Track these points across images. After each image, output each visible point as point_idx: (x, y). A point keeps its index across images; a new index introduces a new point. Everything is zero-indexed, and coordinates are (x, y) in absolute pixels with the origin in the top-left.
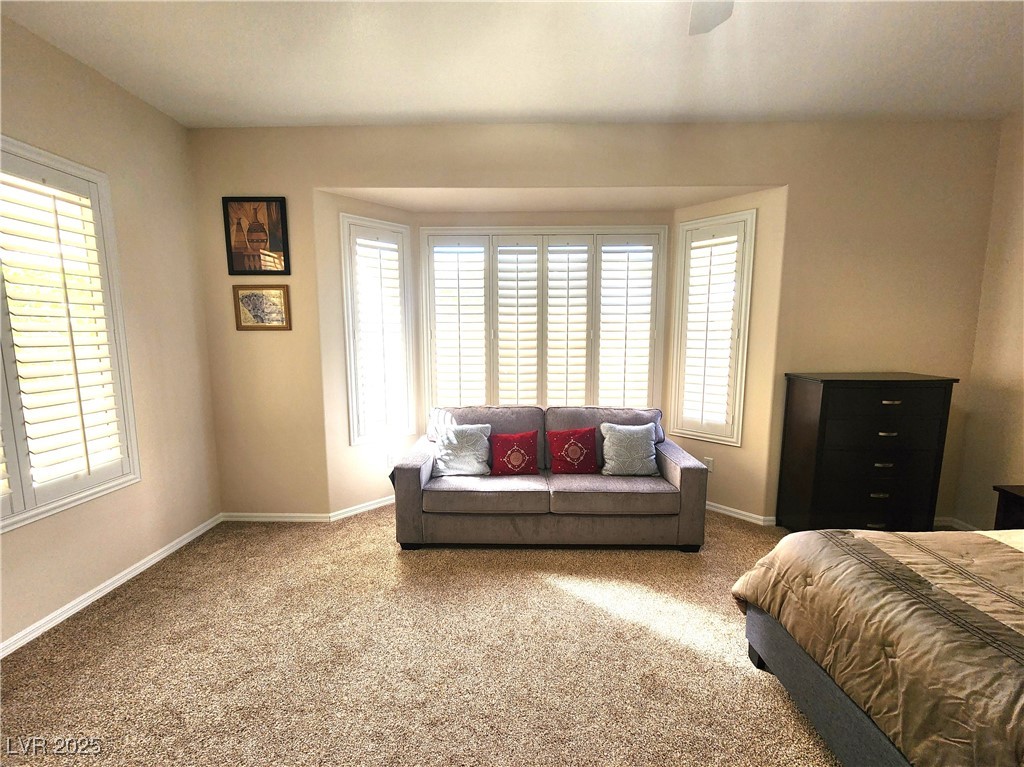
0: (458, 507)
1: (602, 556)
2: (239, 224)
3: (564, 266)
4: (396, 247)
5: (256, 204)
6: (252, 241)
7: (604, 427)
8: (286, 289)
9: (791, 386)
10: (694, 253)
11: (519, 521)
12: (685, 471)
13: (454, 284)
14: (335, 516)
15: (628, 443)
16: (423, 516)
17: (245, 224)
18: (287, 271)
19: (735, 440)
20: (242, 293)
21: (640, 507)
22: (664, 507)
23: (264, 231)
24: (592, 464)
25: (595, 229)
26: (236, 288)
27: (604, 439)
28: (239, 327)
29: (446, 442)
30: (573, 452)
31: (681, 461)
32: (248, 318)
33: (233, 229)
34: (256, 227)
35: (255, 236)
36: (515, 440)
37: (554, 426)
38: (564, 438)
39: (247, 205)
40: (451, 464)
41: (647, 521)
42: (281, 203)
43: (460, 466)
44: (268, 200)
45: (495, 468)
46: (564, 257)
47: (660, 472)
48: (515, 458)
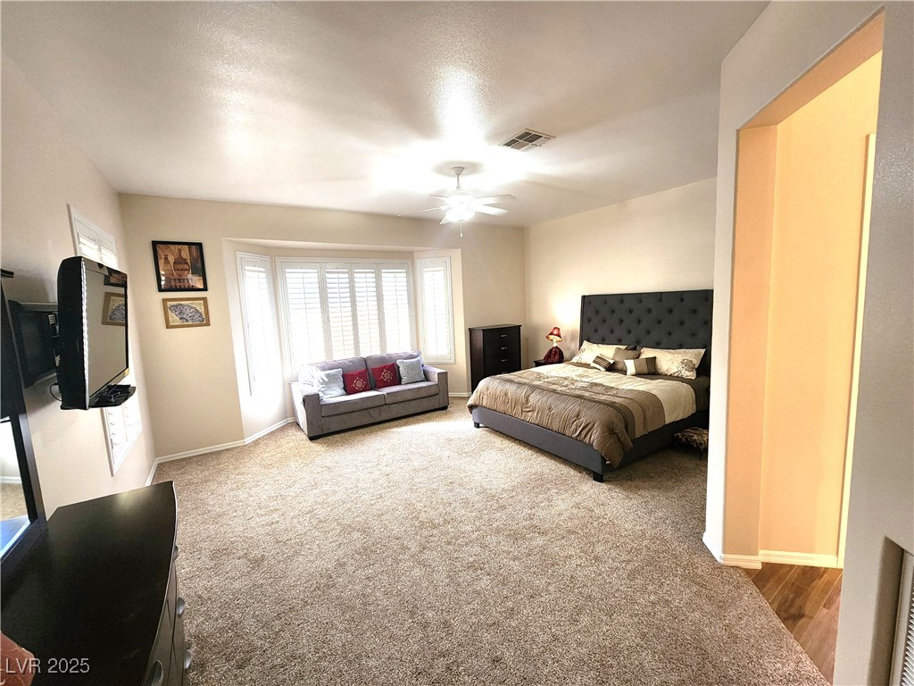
0: (342, 410)
1: (411, 419)
2: (166, 258)
3: (364, 280)
4: (263, 270)
5: (180, 247)
6: (178, 270)
7: (398, 362)
8: (205, 299)
9: (471, 332)
10: (425, 274)
11: (371, 411)
12: (439, 374)
13: (302, 291)
14: (248, 440)
15: (412, 367)
16: (322, 419)
17: (171, 259)
18: (205, 289)
19: (452, 361)
20: (169, 304)
21: (424, 394)
22: (433, 391)
23: (187, 263)
24: (397, 380)
25: (378, 261)
26: (165, 301)
27: (399, 367)
28: (168, 326)
29: (321, 381)
30: (386, 376)
31: (435, 372)
32: (174, 319)
33: (161, 262)
34: (180, 261)
35: (180, 267)
36: (356, 375)
37: (371, 366)
38: (381, 370)
39: (172, 247)
40: (327, 392)
41: (426, 399)
42: (199, 246)
43: (331, 392)
44: (189, 244)
45: (349, 390)
46: (363, 275)
47: (427, 379)
48: (359, 384)
